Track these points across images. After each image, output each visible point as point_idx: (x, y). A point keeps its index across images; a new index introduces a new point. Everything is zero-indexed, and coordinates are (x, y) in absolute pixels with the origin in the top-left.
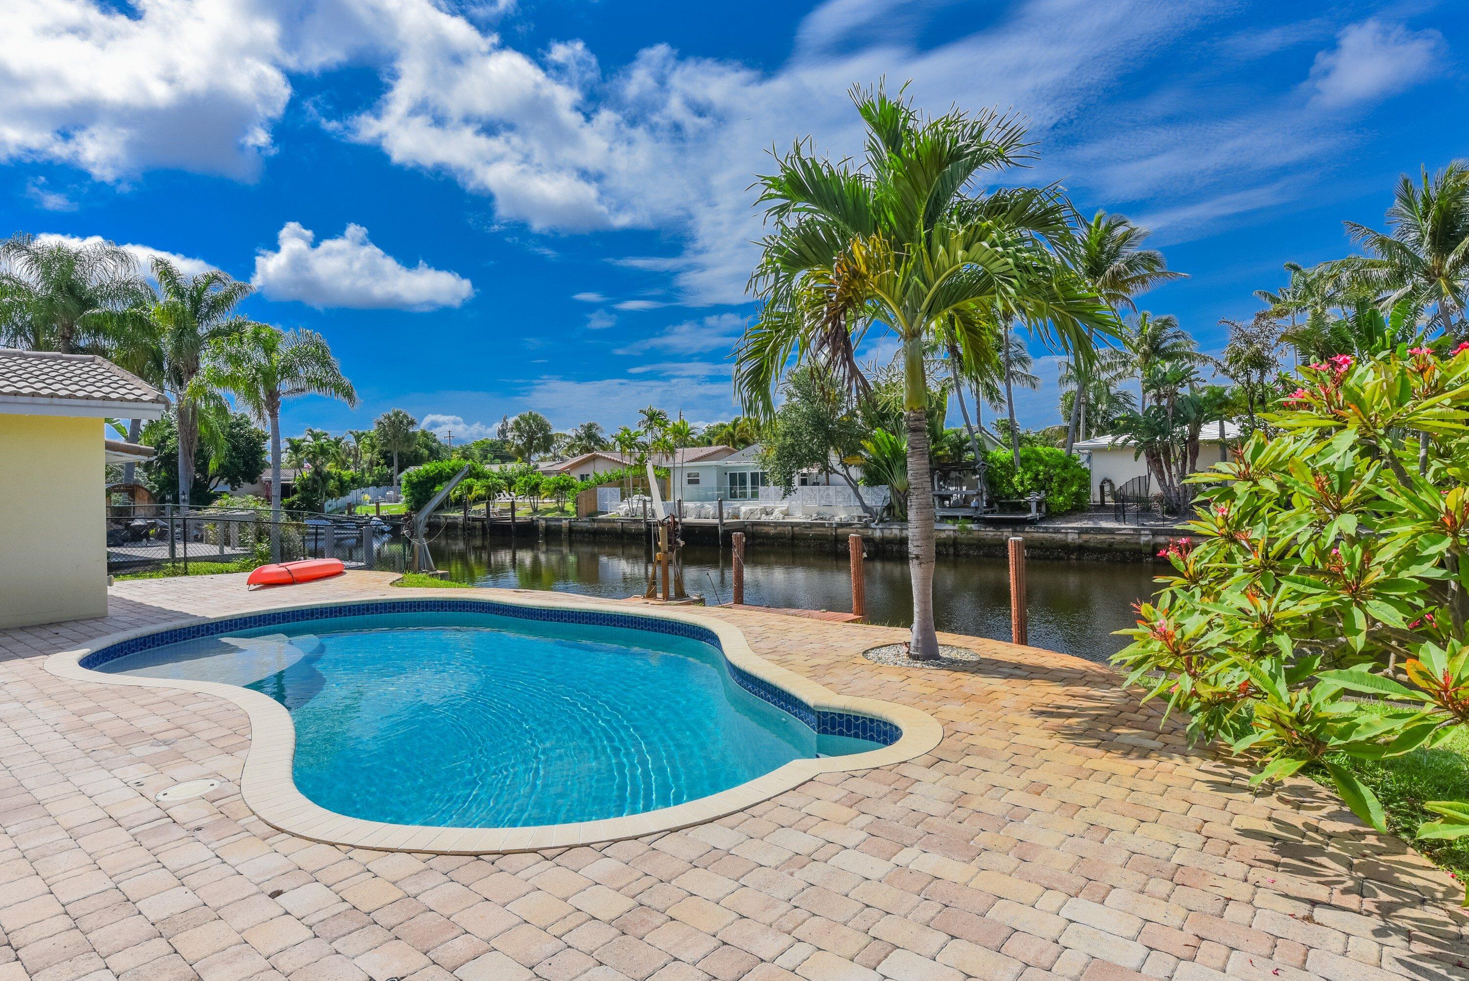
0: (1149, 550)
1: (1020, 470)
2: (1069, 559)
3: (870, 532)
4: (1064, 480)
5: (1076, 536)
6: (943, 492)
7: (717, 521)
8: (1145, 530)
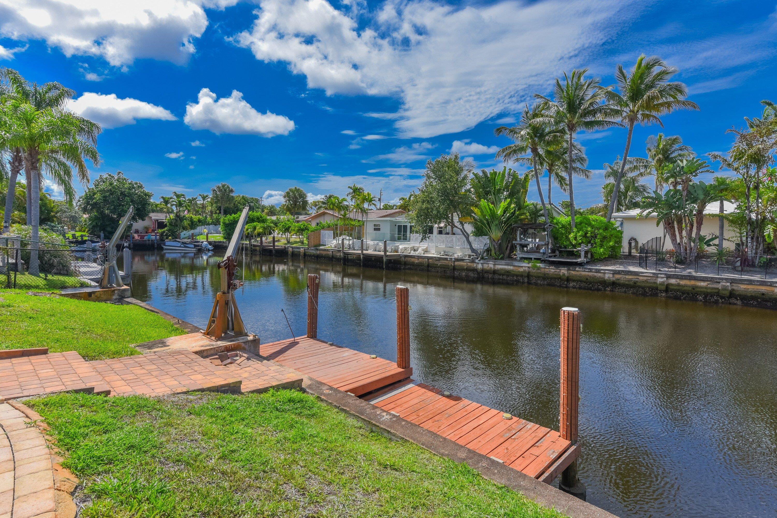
0: (663, 288)
1: (575, 230)
2: (605, 290)
3: (475, 265)
4: (605, 238)
5: (611, 276)
6: (523, 242)
7: (382, 253)
8: (661, 274)
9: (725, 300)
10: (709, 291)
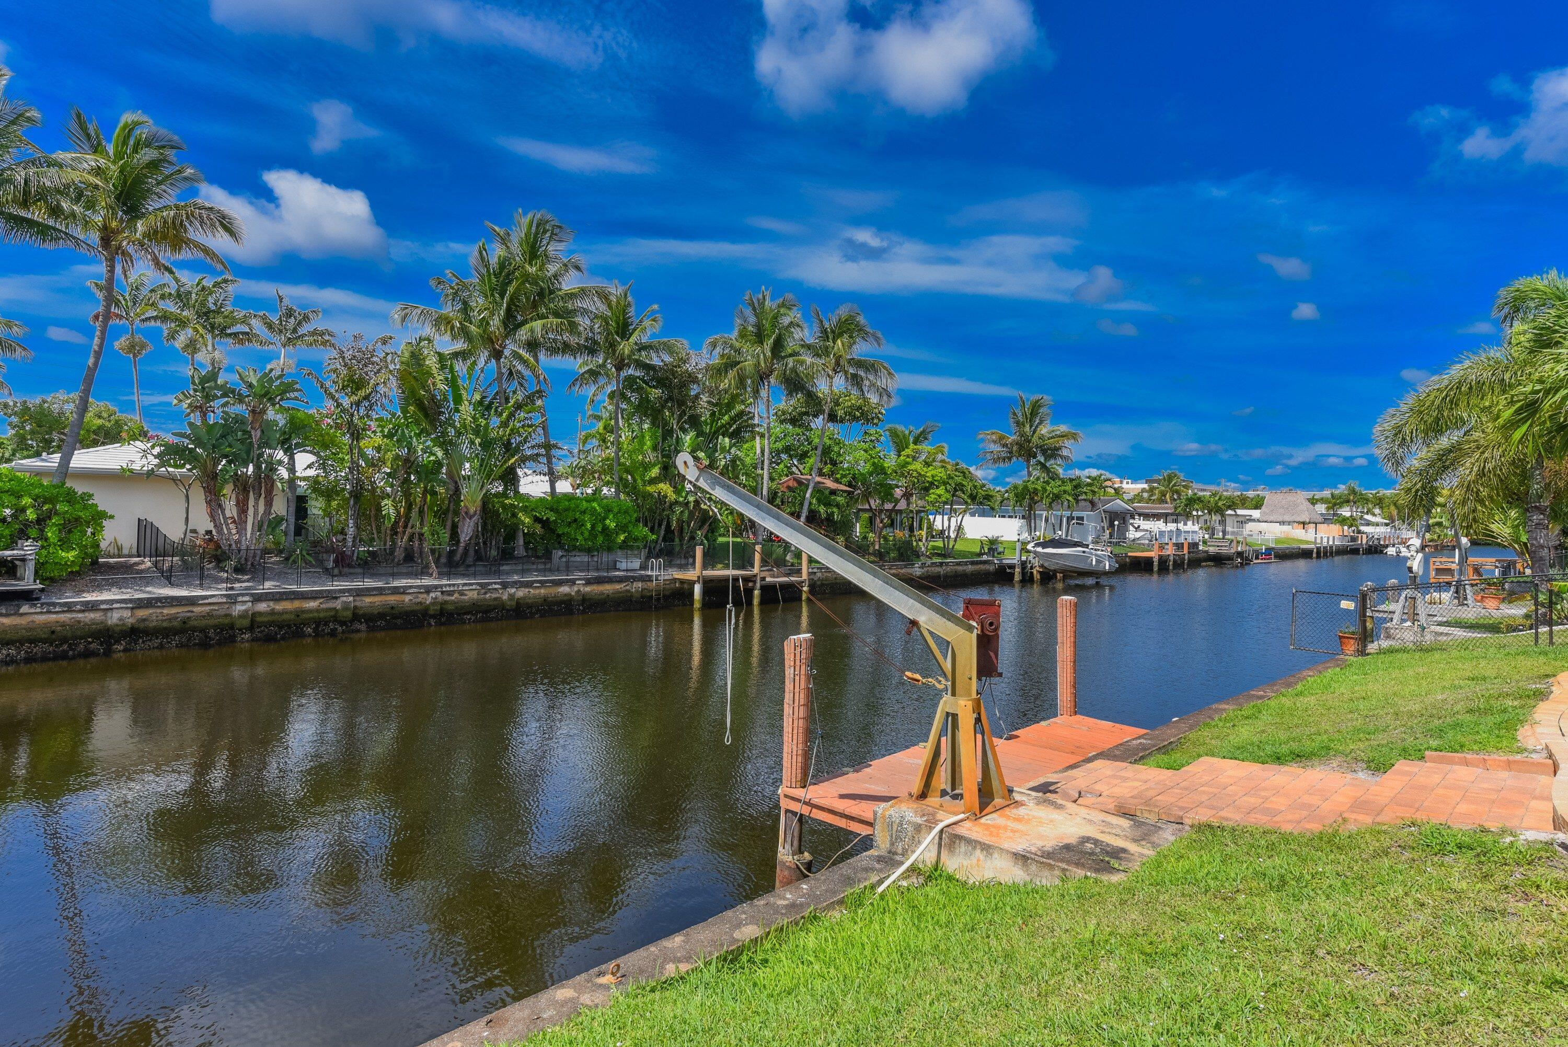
0: (246, 623)
2: (108, 652)
8: (243, 595)
9: (347, 626)
10: (322, 615)
